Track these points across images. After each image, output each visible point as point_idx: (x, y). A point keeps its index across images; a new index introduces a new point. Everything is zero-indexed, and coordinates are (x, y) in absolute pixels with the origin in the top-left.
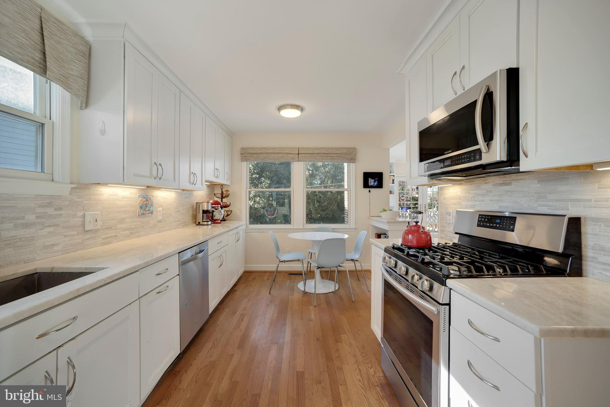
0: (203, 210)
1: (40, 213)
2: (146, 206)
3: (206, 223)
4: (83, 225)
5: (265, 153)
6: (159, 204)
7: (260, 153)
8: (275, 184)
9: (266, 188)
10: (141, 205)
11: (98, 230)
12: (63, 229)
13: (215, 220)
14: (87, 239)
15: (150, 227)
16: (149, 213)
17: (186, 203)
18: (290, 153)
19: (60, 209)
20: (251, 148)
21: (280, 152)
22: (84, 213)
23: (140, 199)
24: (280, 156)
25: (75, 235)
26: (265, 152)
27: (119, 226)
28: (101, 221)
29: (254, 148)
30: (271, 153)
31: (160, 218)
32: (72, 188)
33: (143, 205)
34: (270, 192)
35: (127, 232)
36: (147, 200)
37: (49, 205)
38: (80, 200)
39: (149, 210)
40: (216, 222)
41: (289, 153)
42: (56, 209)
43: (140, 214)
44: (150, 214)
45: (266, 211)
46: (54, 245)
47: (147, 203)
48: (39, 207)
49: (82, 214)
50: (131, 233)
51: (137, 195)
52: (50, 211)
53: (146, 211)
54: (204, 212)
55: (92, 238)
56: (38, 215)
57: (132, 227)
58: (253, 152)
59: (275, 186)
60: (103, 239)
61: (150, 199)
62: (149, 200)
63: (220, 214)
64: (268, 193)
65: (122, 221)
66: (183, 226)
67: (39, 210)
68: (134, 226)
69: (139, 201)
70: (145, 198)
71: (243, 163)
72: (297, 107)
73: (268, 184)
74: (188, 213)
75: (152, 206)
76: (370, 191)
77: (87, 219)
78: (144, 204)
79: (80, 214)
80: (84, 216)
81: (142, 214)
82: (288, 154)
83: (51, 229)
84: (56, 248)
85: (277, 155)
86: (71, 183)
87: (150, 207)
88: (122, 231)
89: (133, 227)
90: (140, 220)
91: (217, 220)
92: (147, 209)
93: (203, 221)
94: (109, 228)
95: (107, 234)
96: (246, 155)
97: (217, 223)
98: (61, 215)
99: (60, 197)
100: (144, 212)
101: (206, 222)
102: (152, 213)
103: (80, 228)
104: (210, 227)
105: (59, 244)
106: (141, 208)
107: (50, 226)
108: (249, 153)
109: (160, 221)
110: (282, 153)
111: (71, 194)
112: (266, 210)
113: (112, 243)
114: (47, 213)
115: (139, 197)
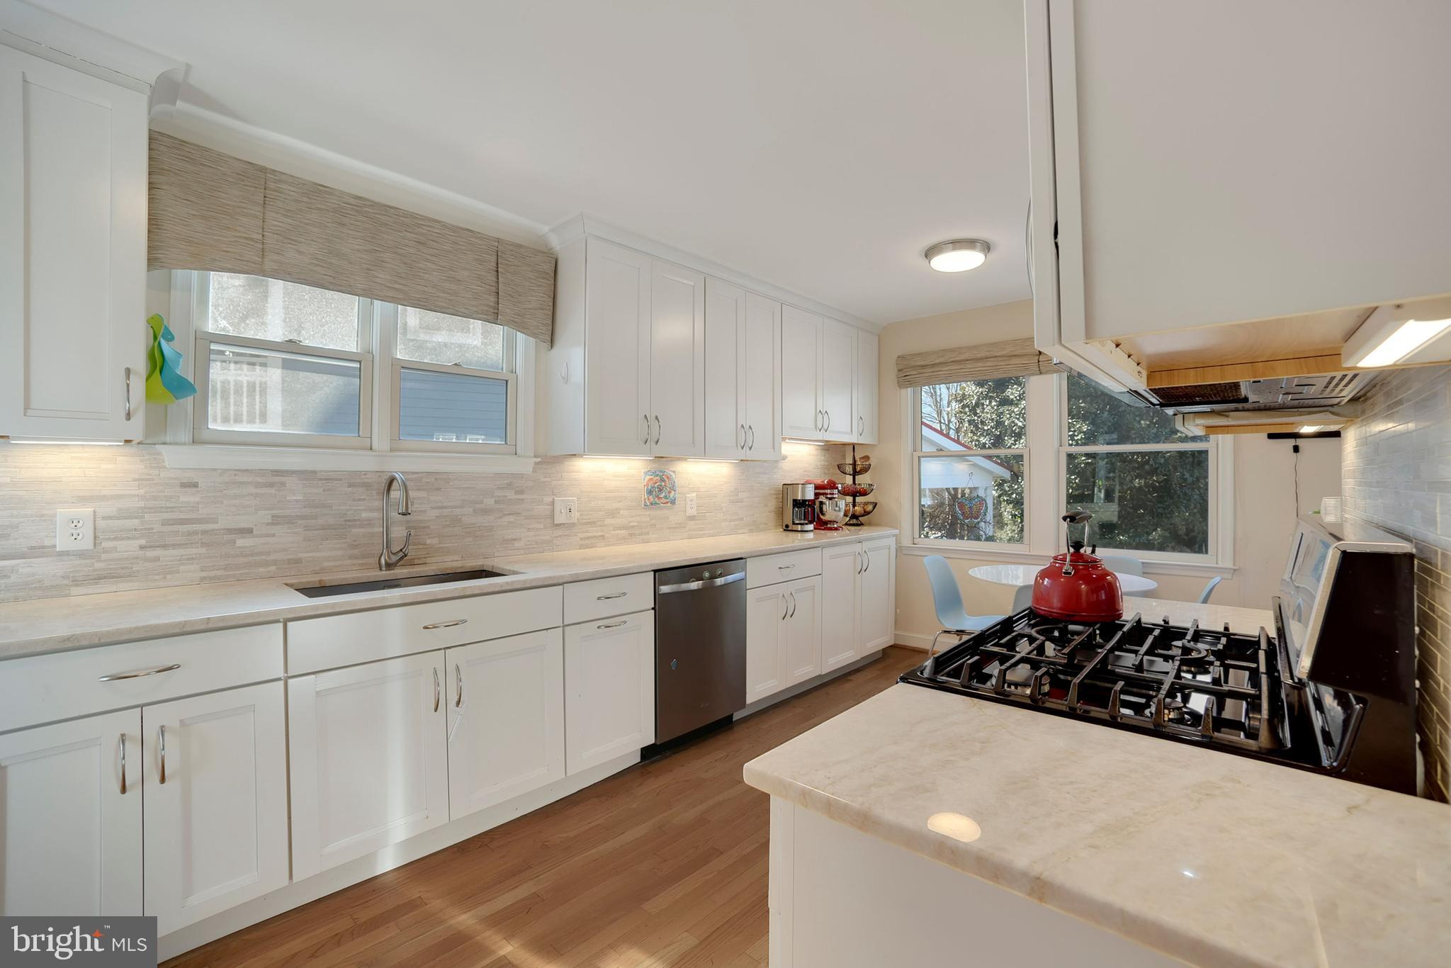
0: (795, 501)
1: (499, 497)
2: (660, 490)
3: (799, 528)
4: (552, 516)
5: (953, 362)
6: (691, 486)
7: (940, 363)
8: (1106, 433)
9: (1077, 444)
10: (650, 487)
11: (574, 524)
12: (526, 519)
13: (826, 523)
14: (557, 537)
15: (669, 528)
16: (667, 503)
17: (759, 485)
18: (1015, 354)
19: (522, 492)
20: (919, 354)
21: (988, 354)
22: (553, 499)
23: (648, 477)
24: (987, 365)
25: (540, 529)
26: (952, 360)
27: (608, 521)
28: (578, 511)
29: (926, 352)
30: (967, 360)
31: (693, 512)
32: (536, 463)
33: (654, 487)
34: (1088, 455)
35: (623, 532)
36: (662, 480)
37: (509, 486)
38: (548, 479)
39: (666, 497)
40: (829, 526)
41: (1011, 354)
42: (517, 493)
43: (649, 504)
44: (669, 504)
45: (959, 507)
46: (515, 540)
47: (663, 484)
48: (498, 488)
49: (551, 499)
50: (631, 535)
51: (643, 471)
52: (511, 495)
53: (659, 498)
54: (797, 504)
55: (565, 536)
56: (497, 499)
57: (631, 524)
58: (923, 363)
59: (1107, 437)
60: (581, 539)
61: (668, 478)
62: (666, 479)
63: (835, 510)
64: (1083, 458)
65: (613, 513)
66: (751, 531)
67: (498, 493)
68: (636, 524)
69: (646, 481)
70: (657, 475)
71: (903, 391)
72: (970, 243)
73: (1084, 432)
74: (766, 506)
75: (673, 488)
76: (1296, 449)
77: (558, 507)
78: (656, 485)
79: (548, 499)
80: (553, 503)
81: (651, 504)
82: (1011, 356)
83: (512, 518)
84: (517, 544)
85: (979, 364)
86: (535, 457)
87: (669, 492)
88: (614, 530)
89: (634, 524)
90: (648, 513)
91: (831, 521)
92: (662, 496)
93: (794, 523)
94: (592, 523)
95: (587, 532)
96: (908, 371)
97: (831, 529)
98: (523, 500)
99: (522, 476)
100: (657, 500)
101: (799, 526)
102: (673, 502)
103: (548, 520)
104: (811, 535)
105: (520, 539)
106: (650, 492)
107: (509, 514)
108: (914, 367)
109: (692, 518)
110: (996, 357)
111: (534, 471)
112: (959, 503)
113: (596, 547)
114: (506, 496)
115: (646, 473)
